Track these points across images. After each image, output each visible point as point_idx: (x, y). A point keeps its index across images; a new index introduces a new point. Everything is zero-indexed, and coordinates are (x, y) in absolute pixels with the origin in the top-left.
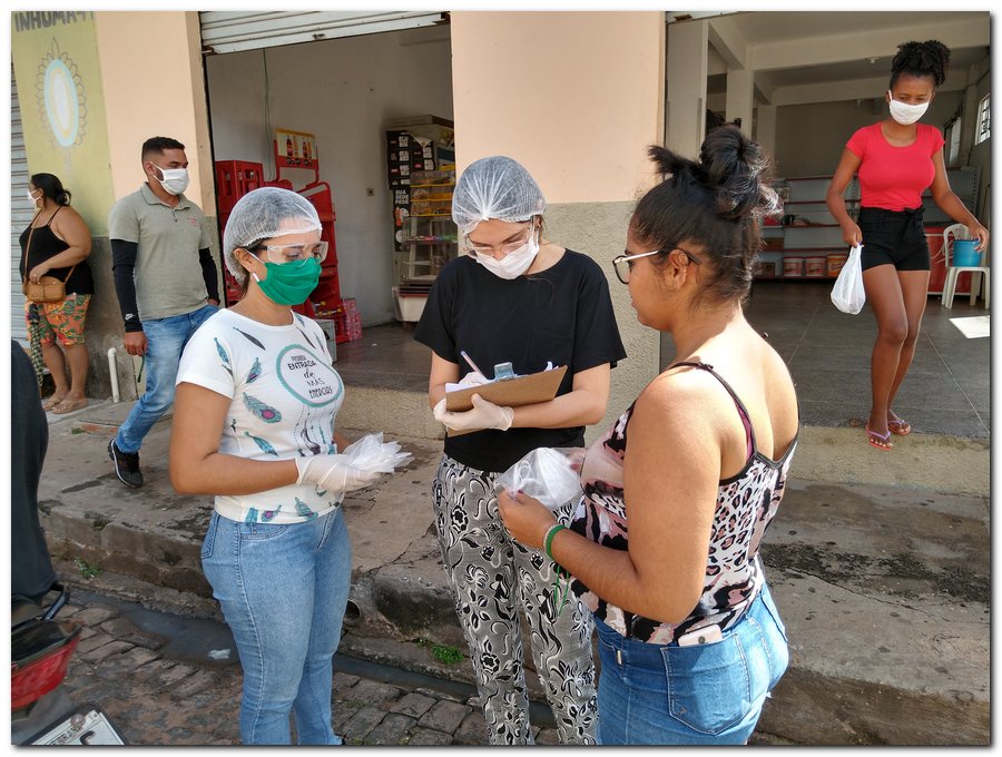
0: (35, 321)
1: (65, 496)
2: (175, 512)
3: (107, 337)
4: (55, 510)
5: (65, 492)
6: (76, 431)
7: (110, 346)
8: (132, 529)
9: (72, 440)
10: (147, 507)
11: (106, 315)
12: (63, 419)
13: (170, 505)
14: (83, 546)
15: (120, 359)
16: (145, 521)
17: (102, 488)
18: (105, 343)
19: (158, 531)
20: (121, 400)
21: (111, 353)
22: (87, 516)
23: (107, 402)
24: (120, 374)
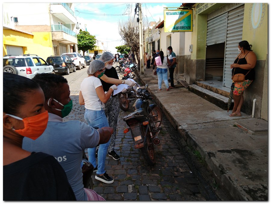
0: (233, 88)
1: (218, 153)
2: (251, 182)
3: (255, 95)
4: (212, 158)
5: (219, 151)
6: (235, 126)
7: (254, 98)
8: (231, 181)
9: (232, 129)
10: (241, 173)
11: (256, 88)
12: (234, 119)
13: (250, 176)
14: (216, 176)
15: (257, 103)
16: (237, 180)
17: (231, 155)
18: (253, 97)
19: (239, 189)
20: (254, 117)
21: (254, 101)
22: (219, 166)
23: (250, 116)
24: (256, 108)
